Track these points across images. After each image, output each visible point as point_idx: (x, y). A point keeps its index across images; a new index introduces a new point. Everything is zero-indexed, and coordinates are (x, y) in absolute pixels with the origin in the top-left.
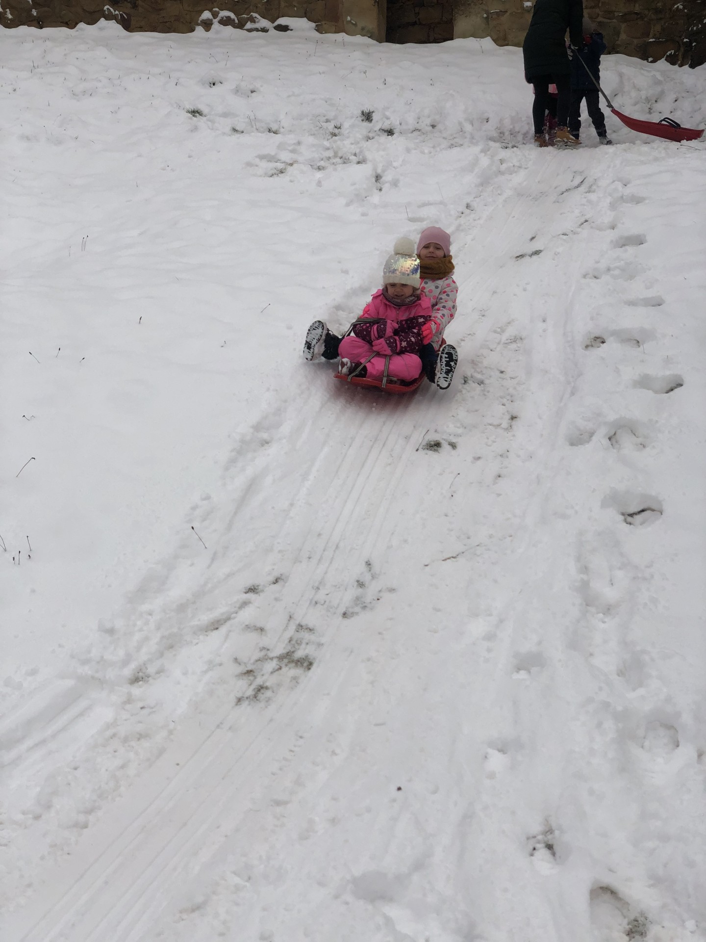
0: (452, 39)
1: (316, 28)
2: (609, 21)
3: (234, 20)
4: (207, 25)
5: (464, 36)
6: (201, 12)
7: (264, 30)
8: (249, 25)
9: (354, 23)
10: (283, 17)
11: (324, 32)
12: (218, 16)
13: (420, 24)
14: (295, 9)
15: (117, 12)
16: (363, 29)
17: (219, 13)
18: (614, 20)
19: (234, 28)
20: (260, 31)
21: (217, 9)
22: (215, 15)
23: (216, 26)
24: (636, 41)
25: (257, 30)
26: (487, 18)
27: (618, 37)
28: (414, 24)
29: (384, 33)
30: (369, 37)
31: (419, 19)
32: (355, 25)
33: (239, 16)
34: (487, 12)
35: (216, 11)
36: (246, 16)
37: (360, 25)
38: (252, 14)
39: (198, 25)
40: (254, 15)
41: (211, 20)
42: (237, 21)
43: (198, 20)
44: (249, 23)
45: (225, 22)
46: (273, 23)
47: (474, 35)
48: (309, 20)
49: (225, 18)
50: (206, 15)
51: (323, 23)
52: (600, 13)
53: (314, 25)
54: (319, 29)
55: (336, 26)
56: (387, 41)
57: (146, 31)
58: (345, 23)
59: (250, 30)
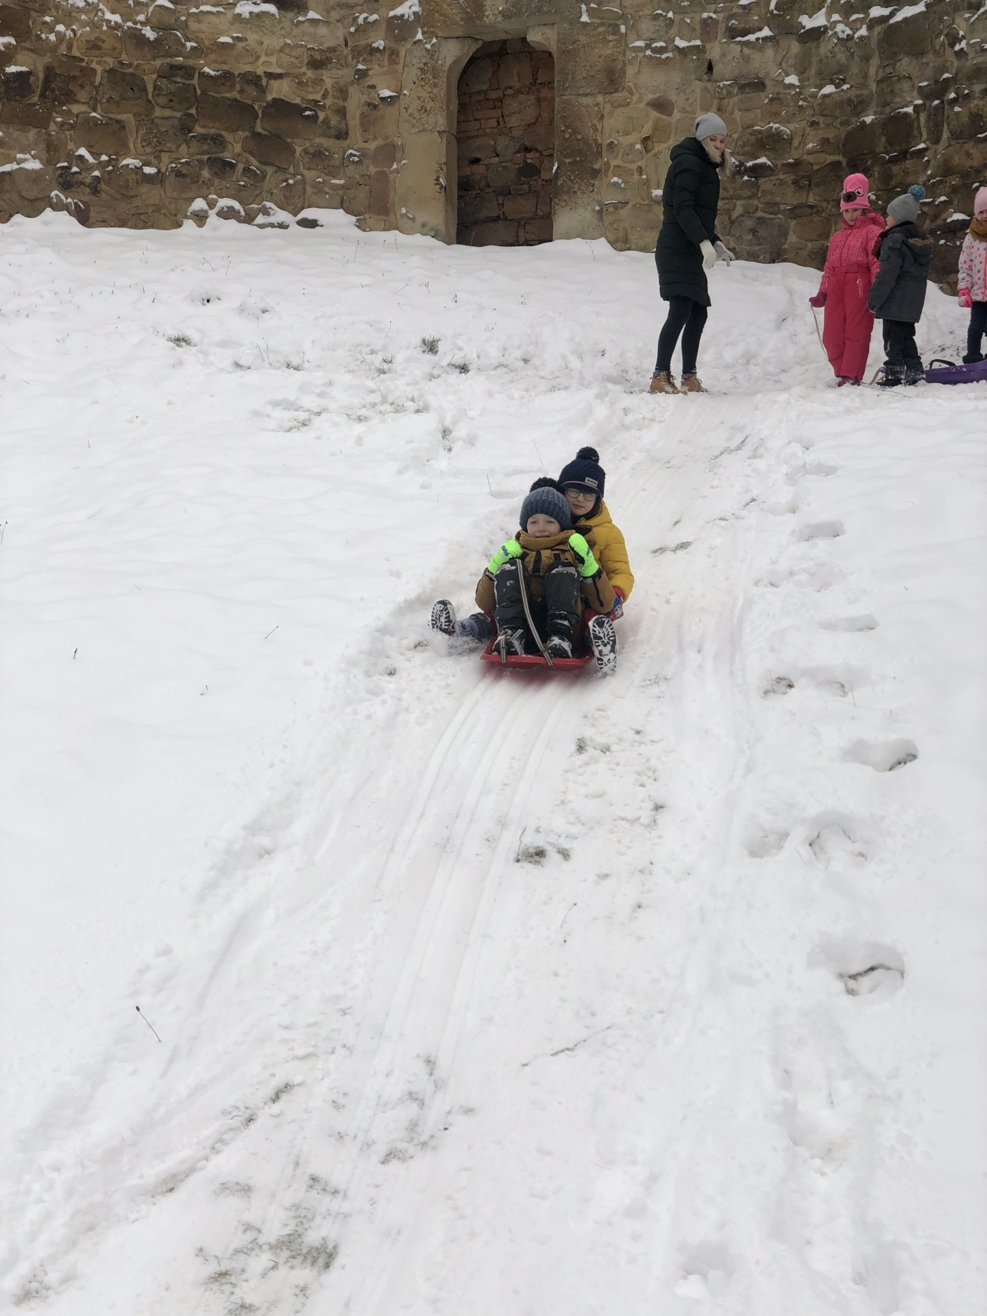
0: (551, 240)
1: (357, 224)
2: (772, 216)
3: (239, 212)
4: (200, 218)
5: (568, 236)
6: (193, 199)
7: (282, 226)
8: (260, 219)
9: (411, 216)
10: (309, 207)
11: (368, 229)
12: (215, 205)
13: (506, 219)
14: (327, 196)
15: (69, 200)
16: (424, 226)
17: (217, 202)
18: (780, 216)
19: (239, 222)
20: (277, 227)
21: (214, 196)
22: (212, 205)
23: (213, 219)
24: (810, 245)
25: (272, 225)
26: (600, 212)
27: (786, 239)
28: (496, 219)
29: (453, 231)
30: (433, 237)
31: (503, 212)
32: (413, 219)
33: (246, 205)
34: (600, 203)
35: (213, 199)
36: (256, 206)
37: (419, 221)
38: (264, 203)
39: (187, 217)
40: (268, 204)
41: (206, 212)
42: (243, 213)
43: (187, 211)
44: (261, 215)
45: (227, 214)
46: (295, 216)
47: (582, 235)
48: (348, 211)
49: (226, 209)
50: (199, 204)
51: (367, 216)
52: (761, 206)
53: (354, 219)
54: (361, 225)
55: (385, 221)
56: (458, 243)
57: (112, 226)
58: (398, 216)
59: (261, 226)
